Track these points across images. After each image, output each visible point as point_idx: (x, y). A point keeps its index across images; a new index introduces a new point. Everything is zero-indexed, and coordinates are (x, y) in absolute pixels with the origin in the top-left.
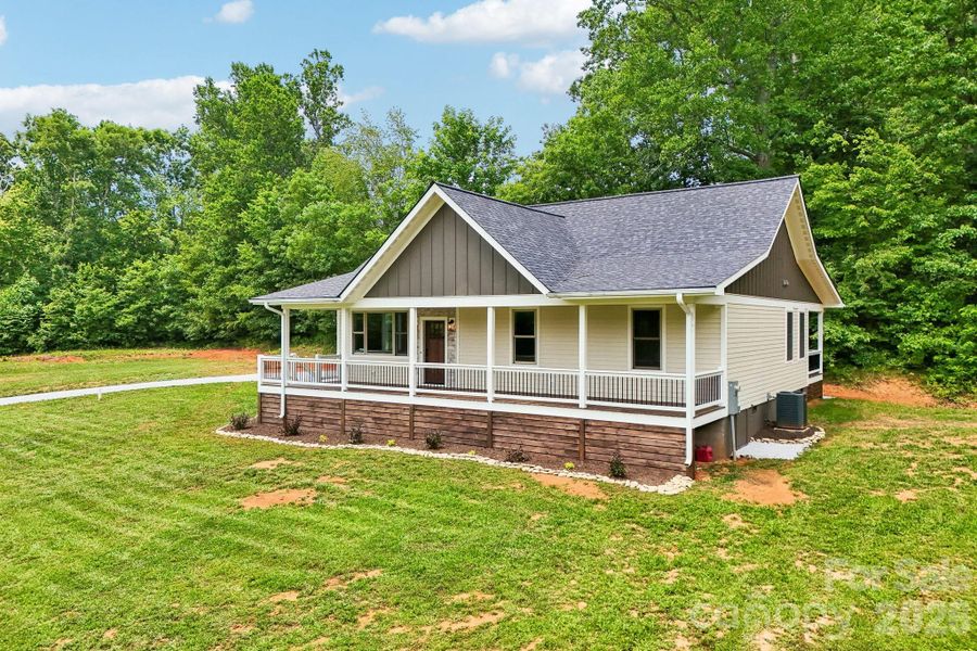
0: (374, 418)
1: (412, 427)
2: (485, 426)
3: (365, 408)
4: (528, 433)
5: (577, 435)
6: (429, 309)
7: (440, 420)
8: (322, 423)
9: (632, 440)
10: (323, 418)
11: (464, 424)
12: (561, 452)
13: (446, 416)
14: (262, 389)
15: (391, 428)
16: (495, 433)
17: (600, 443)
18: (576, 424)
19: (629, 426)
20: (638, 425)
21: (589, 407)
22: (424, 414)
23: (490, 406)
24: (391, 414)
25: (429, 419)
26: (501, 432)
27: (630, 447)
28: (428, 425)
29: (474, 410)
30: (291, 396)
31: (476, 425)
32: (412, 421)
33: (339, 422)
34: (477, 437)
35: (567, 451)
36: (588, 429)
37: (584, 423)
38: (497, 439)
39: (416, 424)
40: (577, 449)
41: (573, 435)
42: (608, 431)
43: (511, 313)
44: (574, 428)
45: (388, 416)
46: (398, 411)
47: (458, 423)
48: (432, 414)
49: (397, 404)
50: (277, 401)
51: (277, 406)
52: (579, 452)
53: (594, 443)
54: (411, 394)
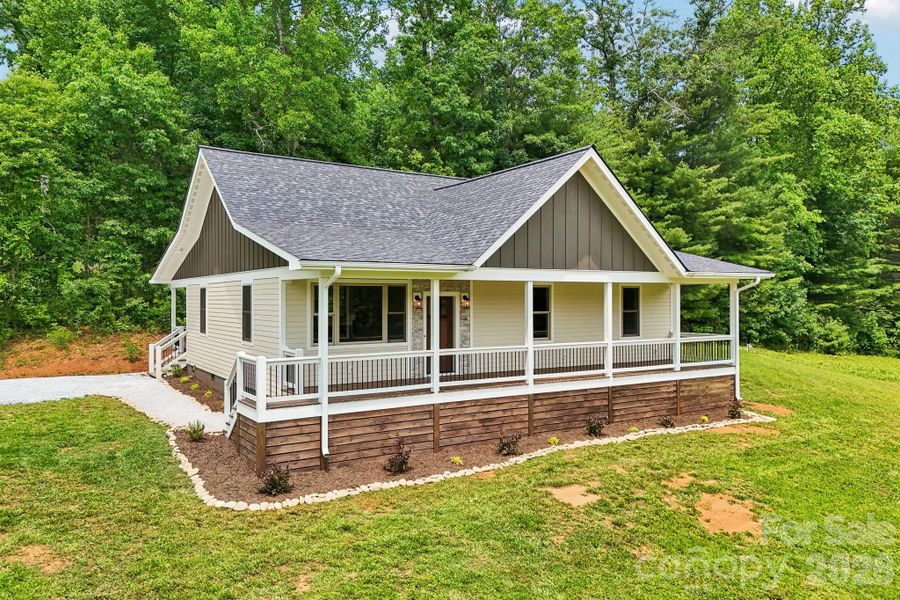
0: (482, 421)
1: (531, 420)
2: (606, 403)
3: (468, 411)
4: (641, 401)
5: (675, 395)
7: (561, 406)
9: (706, 390)
10: (402, 438)
11: (586, 404)
14: (264, 416)
15: (504, 428)
16: (615, 408)
17: (689, 398)
18: (674, 386)
19: (705, 380)
20: (710, 377)
21: (681, 369)
22: (545, 403)
23: (611, 382)
24: (504, 411)
25: (549, 408)
26: (619, 407)
27: (705, 395)
28: (549, 415)
29: (596, 389)
30: (336, 416)
31: (597, 403)
32: (531, 414)
33: (431, 438)
35: (668, 410)
38: (617, 414)
39: (535, 417)
40: (675, 407)
41: (671, 395)
42: (693, 386)
44: (673, 389)
45: (500, 414)
46: (514, 405)
47: (580, 405)
48: (553, 401)
49: (513, 397)
50: (306, 430)
51: (307, 439)
52: (676, 409)
53: (685, 399)
54: (531, 382)
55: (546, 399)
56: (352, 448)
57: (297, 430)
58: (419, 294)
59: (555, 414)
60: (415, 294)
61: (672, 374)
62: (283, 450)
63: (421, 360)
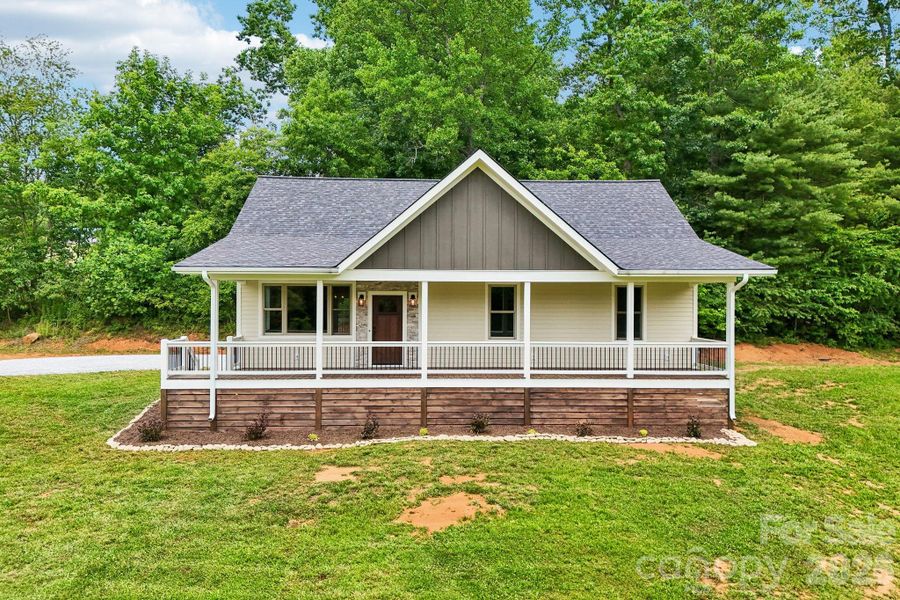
0: (367, 407)
1: (424, 412)
2: (521, 404)
4: (572, 407)
5: (625, 404)
6: (380, 283)
7: (464, 402)
8: (282, 420)
9: (679, 403)
10: (284, 414)
11: (494, 403)
12: (608, 422)
13: (472, 397)
14: (166, 384)
15: (393, 416)
16: (533, 410)
17: (649, 409)
18: (624, 394)
19: (676, 391)
20: (685, 389)
21: (636, 377)
22: (442, 397)
23: (528, 383)
24: (393, 400)
25: (447, 402)
26: (539, 409)
27: (676, 409)
28: (447, 409)
29: (507, 389)
30: (222, 390)
31: (509, 403)
32: (424, 406)
33: (313, 417)
34: (510, 416)
35: (614, 419)
36: (636, 397)
37: (633, 392)
38: (535, 416)
39: (429, 409)
40: (626, 417)
41: (620, 404)
42: (656, 397)
43: (487, 288)
44: (622, 397)
45: (389, 403)
46: (404, 396)
47: (486, 403)
48: (452, 396)
49: (403, 389)
50: (199, 398)
51: (200, 405)
52: (627, 419)
53: (642, 410)
54: (424, 376)
55: (443, 393)
56: (238, 417)
57: (192, 398)
58: (364, 293)
59: (455, 409)
60: (360, 293)
61: (624, 381)
62: (181, 411)
63: (366, 350)
